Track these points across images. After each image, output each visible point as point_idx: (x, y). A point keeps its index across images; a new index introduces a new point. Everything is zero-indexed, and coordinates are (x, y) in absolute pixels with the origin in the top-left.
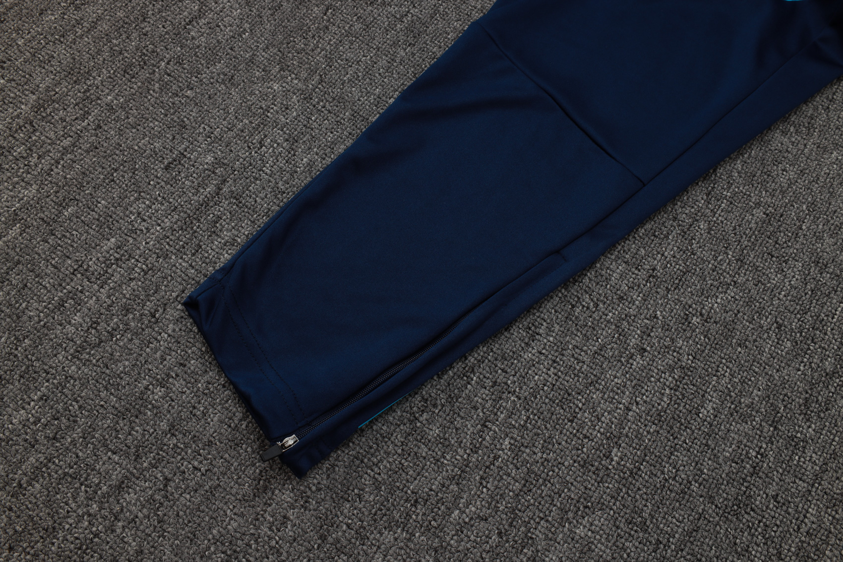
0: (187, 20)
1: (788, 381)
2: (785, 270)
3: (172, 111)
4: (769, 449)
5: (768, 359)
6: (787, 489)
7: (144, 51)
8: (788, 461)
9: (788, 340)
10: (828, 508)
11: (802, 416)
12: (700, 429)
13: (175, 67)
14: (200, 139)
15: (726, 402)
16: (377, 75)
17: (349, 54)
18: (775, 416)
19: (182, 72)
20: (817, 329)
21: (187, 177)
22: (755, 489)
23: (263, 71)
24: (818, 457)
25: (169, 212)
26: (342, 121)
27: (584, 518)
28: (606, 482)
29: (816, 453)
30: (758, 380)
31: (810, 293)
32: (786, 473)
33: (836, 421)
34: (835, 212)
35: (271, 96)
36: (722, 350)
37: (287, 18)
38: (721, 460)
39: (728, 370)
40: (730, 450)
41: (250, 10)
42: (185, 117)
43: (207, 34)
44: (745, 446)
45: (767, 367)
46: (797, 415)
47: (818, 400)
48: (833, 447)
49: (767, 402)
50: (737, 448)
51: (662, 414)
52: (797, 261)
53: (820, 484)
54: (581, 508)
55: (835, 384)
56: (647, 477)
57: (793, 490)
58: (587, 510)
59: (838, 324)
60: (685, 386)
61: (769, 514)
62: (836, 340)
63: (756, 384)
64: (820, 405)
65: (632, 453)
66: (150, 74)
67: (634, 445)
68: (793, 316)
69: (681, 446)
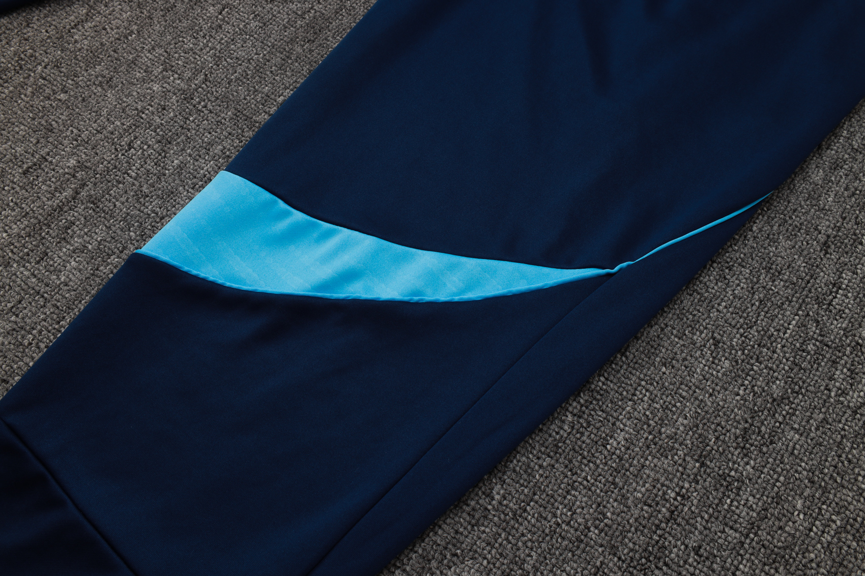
0: (73, 24)
1: (723, 407)
2: (728, 277)
3: (41, 114)
4: (692, 489)
5: (700, 381)
6: (712, 540)
7: (22, 56)
8: (717, 505)
9: (726, 359)
10: (765, 564)
11: (739, 450)
12: (606, 464)
13: (52, 71)
14: (66, 142)
15: (642, 432)
16: (268, 73)
17: (240, 53)
18: (703, 450)
19: (59, 75)
20: (764, 346)
21: (44, 182)
22: (671, 539)
23: (145, 72)
24: (756, 501)
25: (19, 218)
26: (223, 121)
27: (450, 568)
28: (483, 525)
29: (754, 497)
30: (685, 406)
31: (757, 303)
32: (713, 519)
33: (782, 456)
34: (795, 211)
35: (149, 97)
36: (642, 371)
37: (179, 19)
38: (630, 502)
39: (648, 394)
40: (643, 489)
41: (141, 12)
42: (54, 120)
43: (92, 37)
44: (663, 485)
45: (697, 390)
46: (731, 449)
47: (760, 431)
48: (776, 488)
49: (694, 433)
50: (651, 488)
51: (560, 445)
52: (743, 267)
53: (756, 534)
54: (448, 556)
55: (784, 412)
56: (533, 521)
57: (720, 541)
58: (455, 559)
59: (790, 340)
60: (592, 413)
61: (687, 570)
62: (787, 360)
63: (683, 411)
64: (763, 437)
65: (517, 491)
66: (24, 78)
67: (522, 481)
68: (735, 331)
69: (581, 483)
